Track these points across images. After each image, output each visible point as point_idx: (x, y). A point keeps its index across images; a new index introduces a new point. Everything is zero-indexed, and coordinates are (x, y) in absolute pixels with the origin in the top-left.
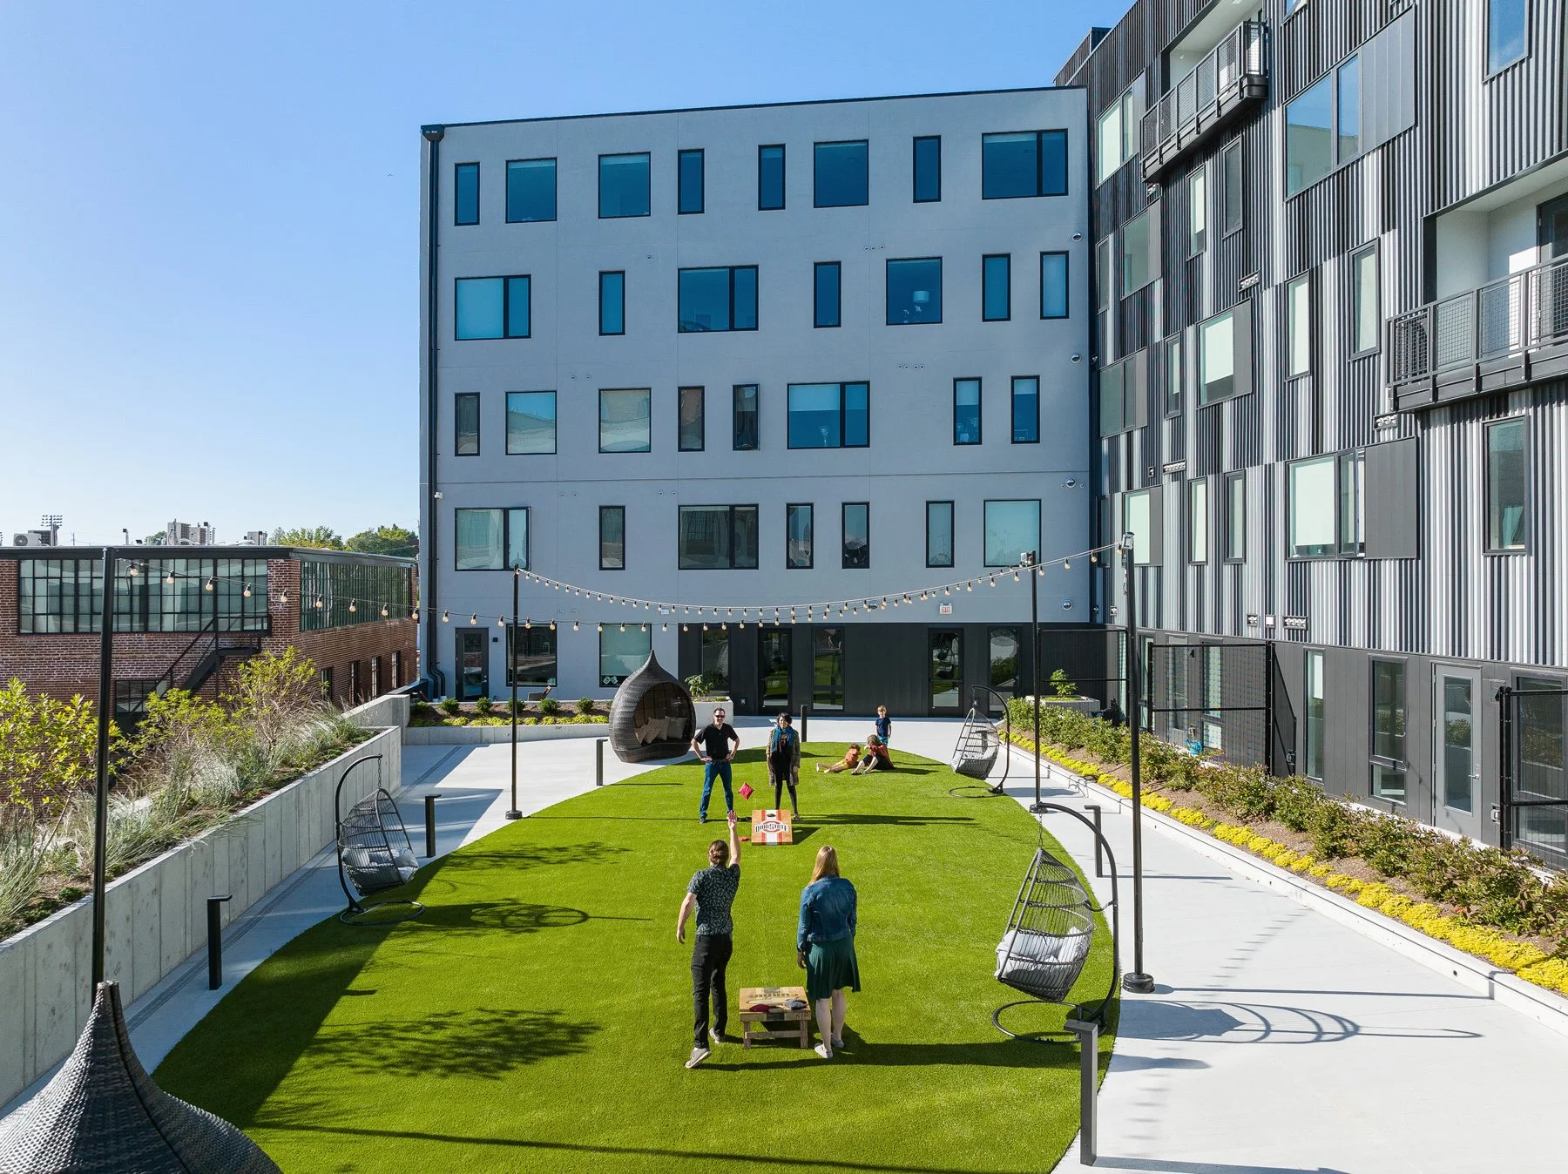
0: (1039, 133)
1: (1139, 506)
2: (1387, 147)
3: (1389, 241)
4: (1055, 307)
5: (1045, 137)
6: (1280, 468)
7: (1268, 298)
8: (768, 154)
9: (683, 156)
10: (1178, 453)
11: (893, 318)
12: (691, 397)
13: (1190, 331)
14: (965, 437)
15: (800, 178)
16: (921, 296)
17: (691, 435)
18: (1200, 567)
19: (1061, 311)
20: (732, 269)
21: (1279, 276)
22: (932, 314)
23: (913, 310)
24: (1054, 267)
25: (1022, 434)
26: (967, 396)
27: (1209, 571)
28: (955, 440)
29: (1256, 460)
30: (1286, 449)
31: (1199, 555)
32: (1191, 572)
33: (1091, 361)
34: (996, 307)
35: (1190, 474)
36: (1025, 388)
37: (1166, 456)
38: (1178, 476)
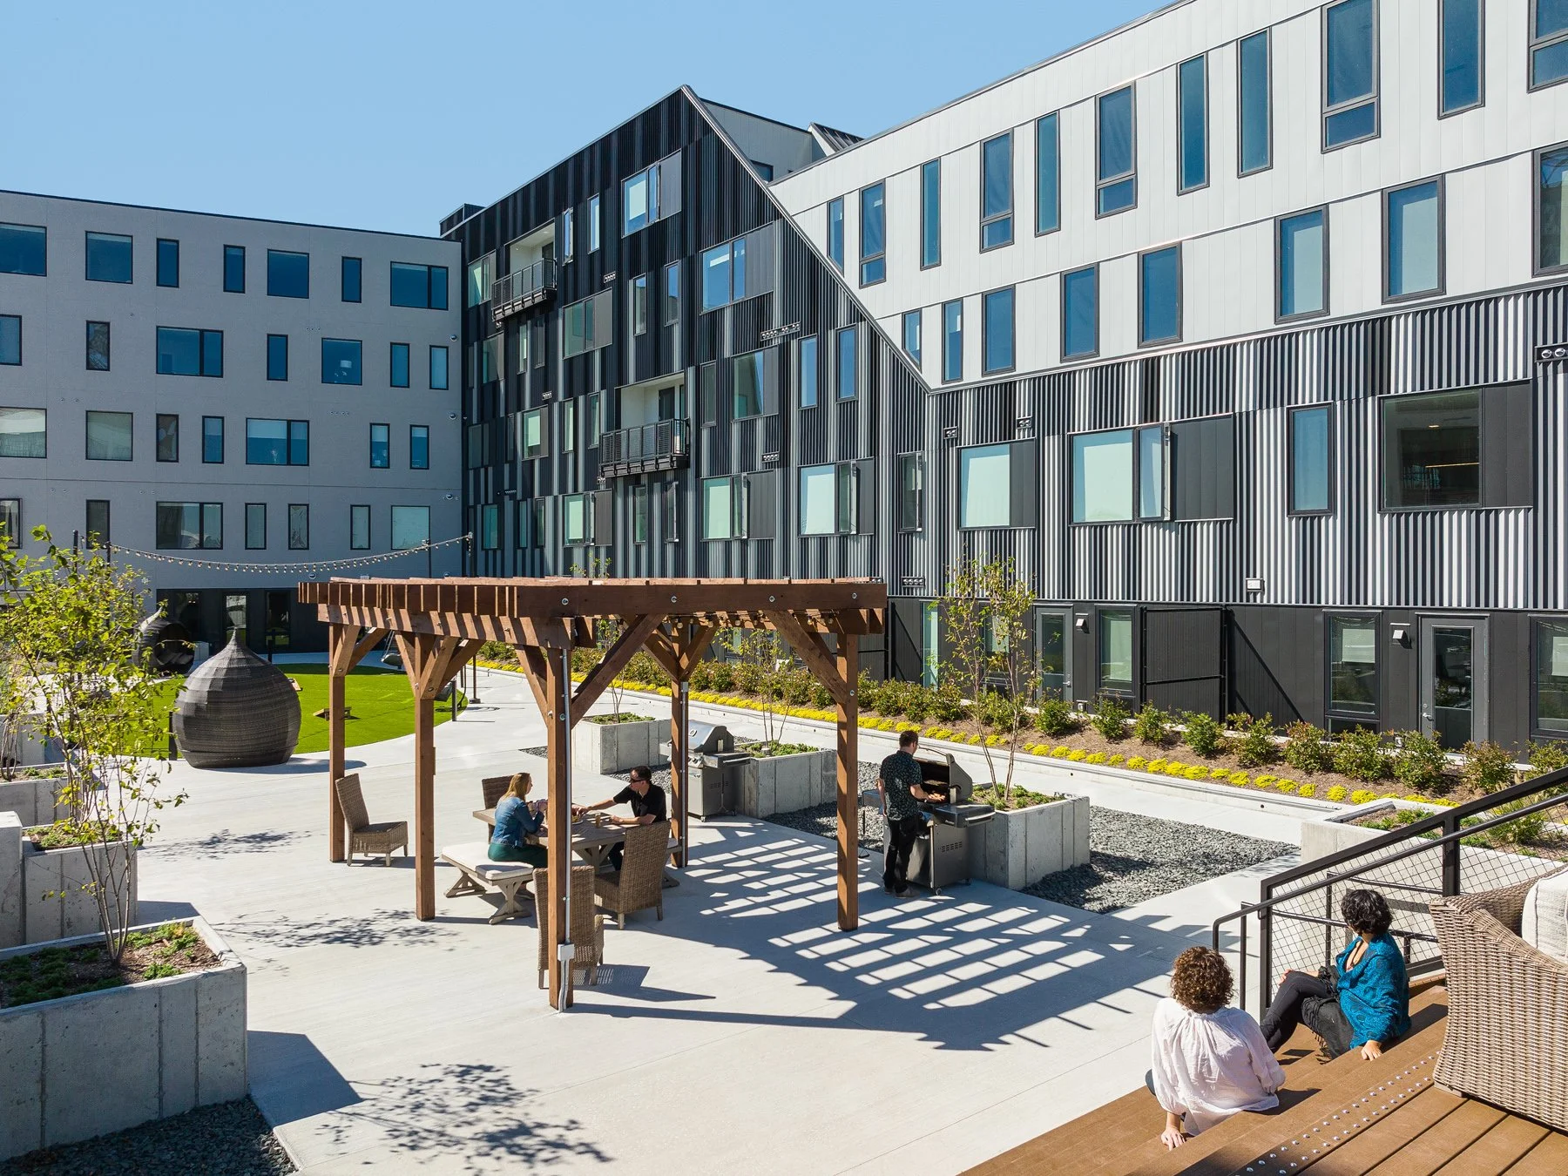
0: (430, 267)
1: (492, 513)
2: (603, 350)
3: (603, 394)
4: (440, 380)
5: (433, 269)
6: (560, 497)
7: (556, 406)
8: (232, 252)
9: (161, 242)
10: (513, 486)
11: (327, 378)
12: (167, 423)
13: (519, 414)
14: (378, 463)
15: (257, 273)
16: (346, 364)
17: (166, 449)
18: (524, 549)
19: (444, 385)
20: (202, 331)
21: (561, 398)
22: (355, 378)
23: (341, 374)
24: (440, 355)
25: (416, 463)
26: (380, 435)
27: (528, 552)
28: (371, 464)
29: (550, 493)
30: (563, 489)
31: (523, 544)
32: (519, 552)
33: (463, 419)
34: (399, 377)
35: (519, 497)
36: (420, 433)
37: (506, 486)
38: (513, 497)
